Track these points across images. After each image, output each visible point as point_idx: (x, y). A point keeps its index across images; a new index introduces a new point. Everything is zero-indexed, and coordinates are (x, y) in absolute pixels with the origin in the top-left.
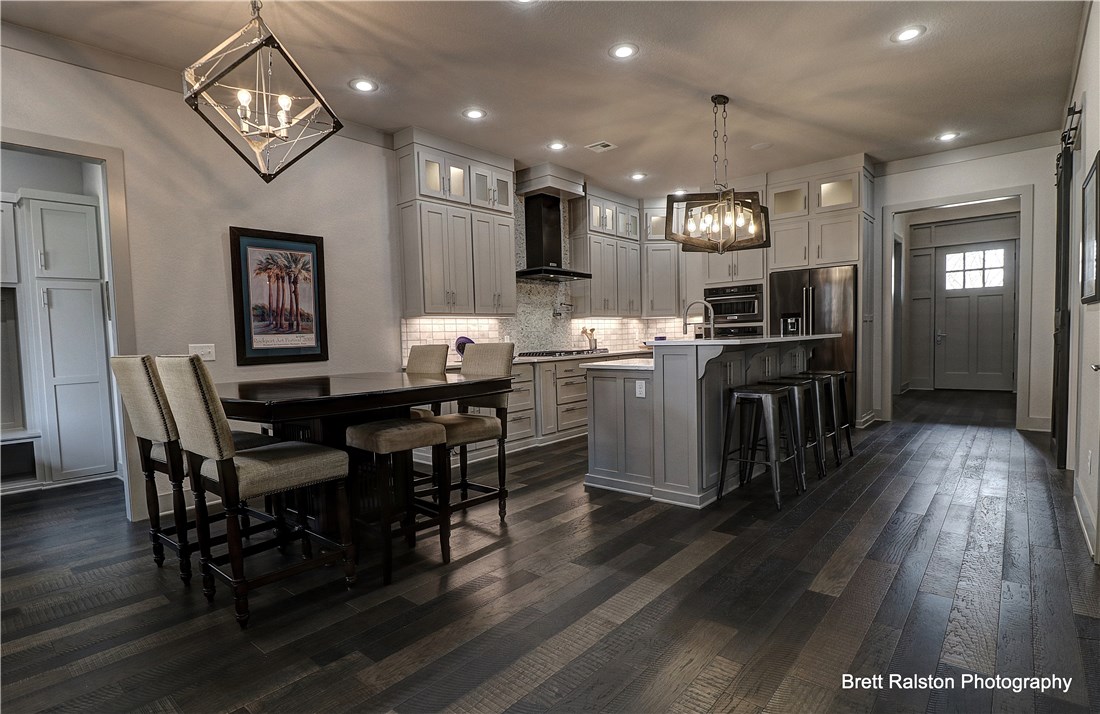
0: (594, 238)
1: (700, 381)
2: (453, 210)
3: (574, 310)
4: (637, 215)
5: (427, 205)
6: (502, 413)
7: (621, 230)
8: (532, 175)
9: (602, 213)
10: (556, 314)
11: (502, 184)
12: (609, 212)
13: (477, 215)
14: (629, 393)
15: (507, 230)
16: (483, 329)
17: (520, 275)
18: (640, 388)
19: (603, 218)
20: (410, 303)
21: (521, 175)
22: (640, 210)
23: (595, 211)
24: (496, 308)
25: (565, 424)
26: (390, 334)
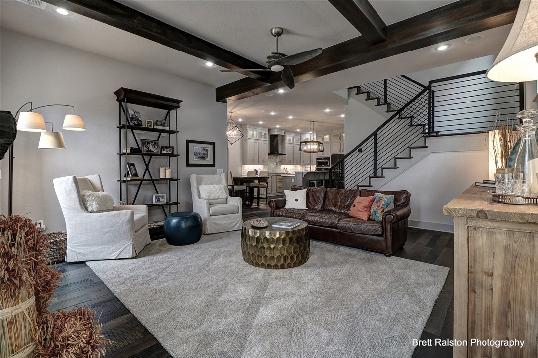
0: (287, 144)
1: (303, 179)
2: (254, 141)
3: (282, 163)
4: (299, 137)
5: (249, 140)
6: (267, 183)
7: (295, 143)
8: (272, 131)
9: (290, 138)
10: (277, 164)
11: (265, 134)
12: (291, 138)
13: (260, 141)
14: (291, 181)
15: (266, 144)
16: (259, 168)
17: (268, 154)
18: (293, 180)
19: (290, 140)
20: (244, 161)
21: (269, 130)
22: (300, 136)
23: (288, 137)
24: (263, 163)
25: (278, 191)
26: (240, 168)
